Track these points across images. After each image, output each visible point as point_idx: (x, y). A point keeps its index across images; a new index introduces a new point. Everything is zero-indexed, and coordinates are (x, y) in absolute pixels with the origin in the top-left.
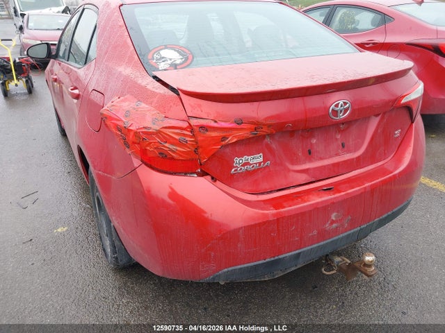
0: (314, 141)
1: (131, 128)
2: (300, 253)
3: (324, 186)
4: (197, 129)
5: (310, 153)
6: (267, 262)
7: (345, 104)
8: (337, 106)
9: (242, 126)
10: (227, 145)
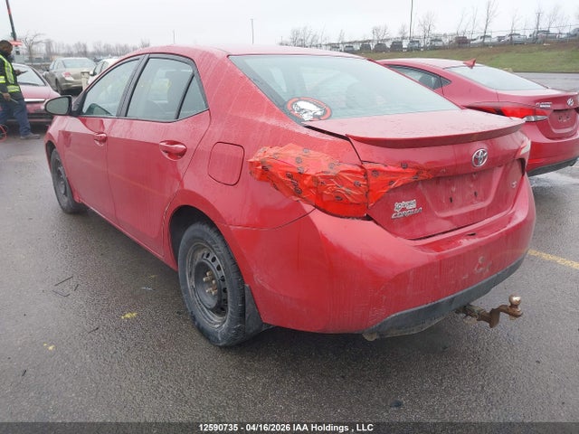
0: (454, 189)
1: (308, 173)
2: (453, 299)
3: (470, 231)
4: (369, 172)
5: (451, 201)
6: (429, 307)
7: (484, 152)
8: (478, 154)
9: (408, 170)
10: (395, 189)
